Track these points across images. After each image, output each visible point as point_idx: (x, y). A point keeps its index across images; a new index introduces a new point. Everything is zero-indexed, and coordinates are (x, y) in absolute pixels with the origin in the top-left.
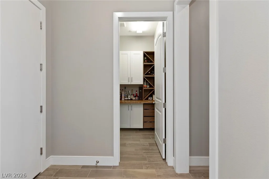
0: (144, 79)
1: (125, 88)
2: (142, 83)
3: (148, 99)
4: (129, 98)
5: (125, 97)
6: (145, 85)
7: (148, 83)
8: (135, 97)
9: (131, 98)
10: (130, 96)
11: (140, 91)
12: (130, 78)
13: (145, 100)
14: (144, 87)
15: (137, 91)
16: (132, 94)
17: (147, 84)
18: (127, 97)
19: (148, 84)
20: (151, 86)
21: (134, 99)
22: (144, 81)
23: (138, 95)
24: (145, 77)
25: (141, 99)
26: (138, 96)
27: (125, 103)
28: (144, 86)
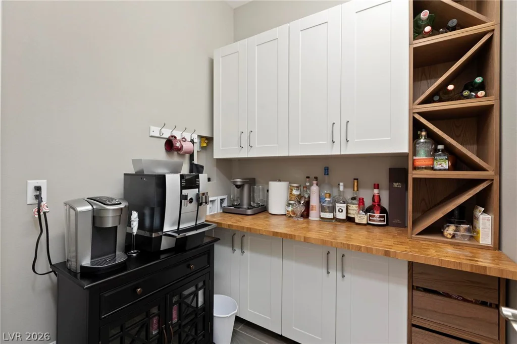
0: (417, 127)
1: (327, 171)
2: (404, 147)
3: (441, 234)
4: (342, 216)
5: (323, 209)
6: (422, 157)
7: (440, 147)
8: (367, 211)
9: (347, 213)
10: (345, 205)
11: (396, 185)
12: (337, 127)
13: (421, 233)
14: (415, 168)
15: (377, 186)
16: (353, 199)
17: (436, 150)
18: (333, 209)
19: (443, 151)
20: (458, 161)
21: (365, 222)
22: (415, 137)
23: (385, 203)
24: (420, 114)
25: (397, 221)
26: (383, 211)
27: (306, 240)
28: (417, 164)
